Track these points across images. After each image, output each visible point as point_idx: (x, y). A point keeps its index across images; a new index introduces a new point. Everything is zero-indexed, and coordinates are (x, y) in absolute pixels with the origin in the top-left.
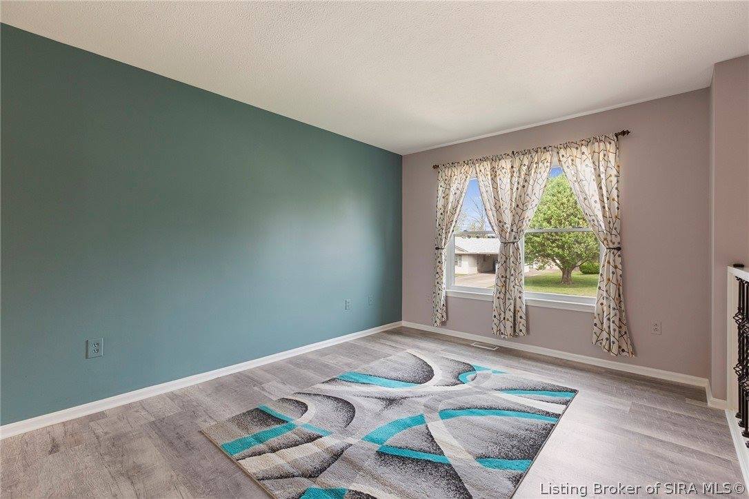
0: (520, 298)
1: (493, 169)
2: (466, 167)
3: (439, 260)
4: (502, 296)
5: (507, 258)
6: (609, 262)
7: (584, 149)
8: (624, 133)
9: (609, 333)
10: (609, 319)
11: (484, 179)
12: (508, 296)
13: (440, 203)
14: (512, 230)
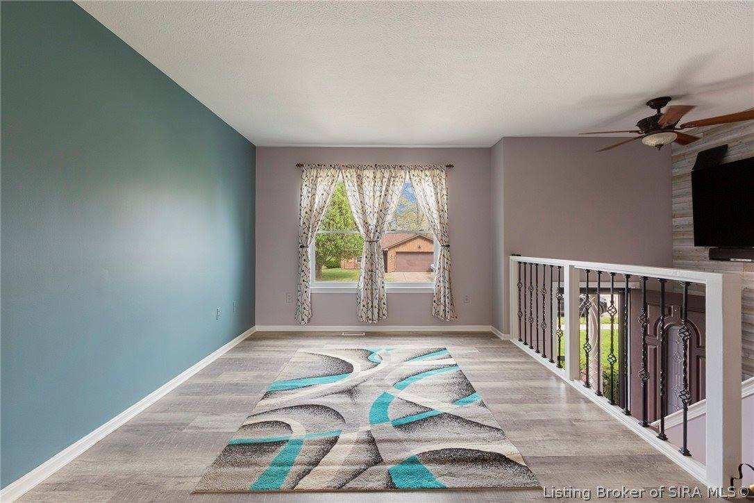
0: (383, 287)
1: (359, 177)
2: (332, 171)
3: (304, 258)
4: (369, 287)
5: (372, 255)
6: (444, 256)
7: (427, 173)
8: (451, 166)
9: (445, 306)
10: (444, 296)
11: (351, 185)
12: (374, 287)
13: (305, 202)
14: (377, 231)
